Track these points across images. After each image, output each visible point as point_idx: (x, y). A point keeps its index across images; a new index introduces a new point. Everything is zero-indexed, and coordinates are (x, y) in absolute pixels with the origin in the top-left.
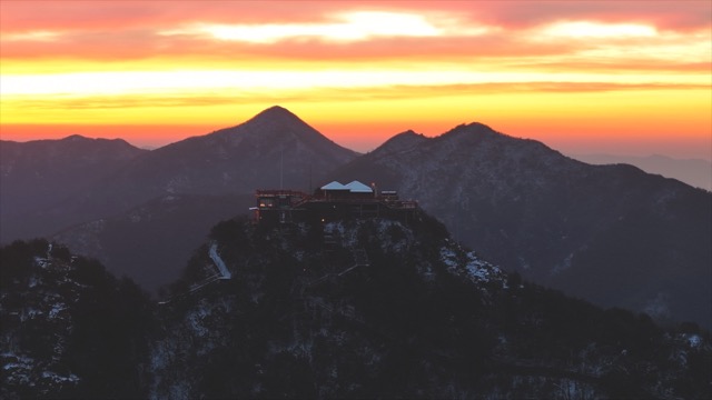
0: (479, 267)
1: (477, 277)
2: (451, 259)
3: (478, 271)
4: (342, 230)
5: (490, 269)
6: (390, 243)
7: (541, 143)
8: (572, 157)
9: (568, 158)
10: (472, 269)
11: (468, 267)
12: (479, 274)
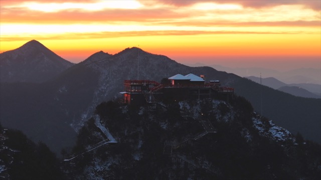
0: (278, 131)
1: (277, 138)
2: (260, 125)
3: (277, 133)
4: (188, 107)
5: (285, 132)
6: (220, 116)
7: (166, 57)
8: (181, 63)
9: (180, 64)
10: (274, 132)
11: (270, 131)
12: (278, 136)
